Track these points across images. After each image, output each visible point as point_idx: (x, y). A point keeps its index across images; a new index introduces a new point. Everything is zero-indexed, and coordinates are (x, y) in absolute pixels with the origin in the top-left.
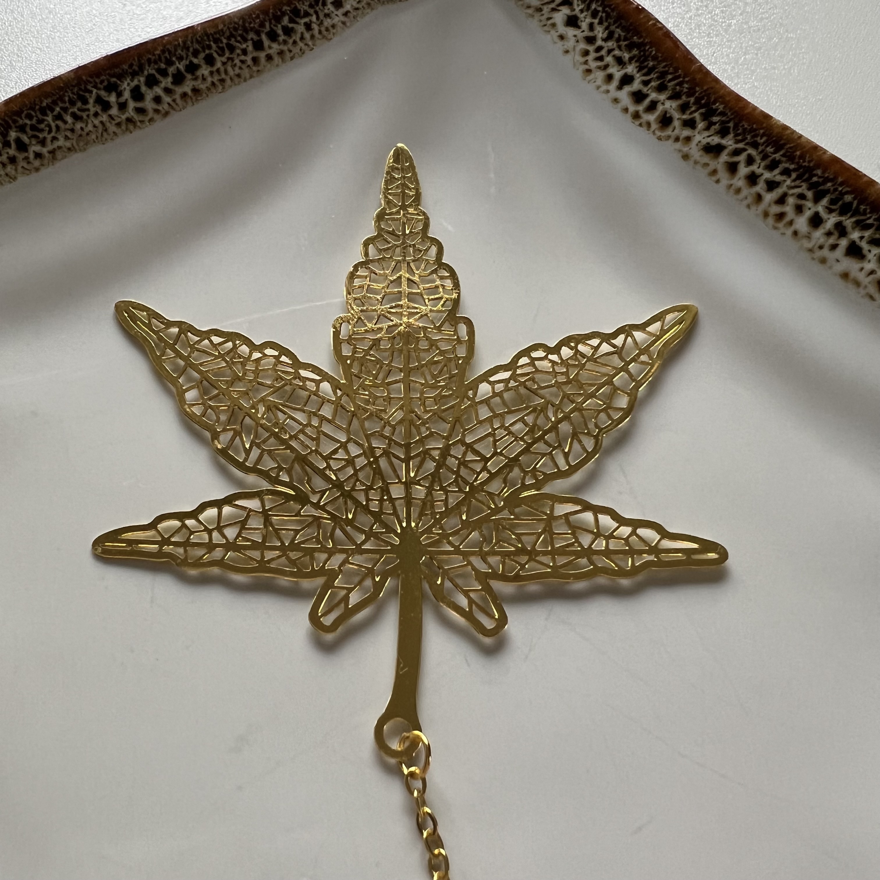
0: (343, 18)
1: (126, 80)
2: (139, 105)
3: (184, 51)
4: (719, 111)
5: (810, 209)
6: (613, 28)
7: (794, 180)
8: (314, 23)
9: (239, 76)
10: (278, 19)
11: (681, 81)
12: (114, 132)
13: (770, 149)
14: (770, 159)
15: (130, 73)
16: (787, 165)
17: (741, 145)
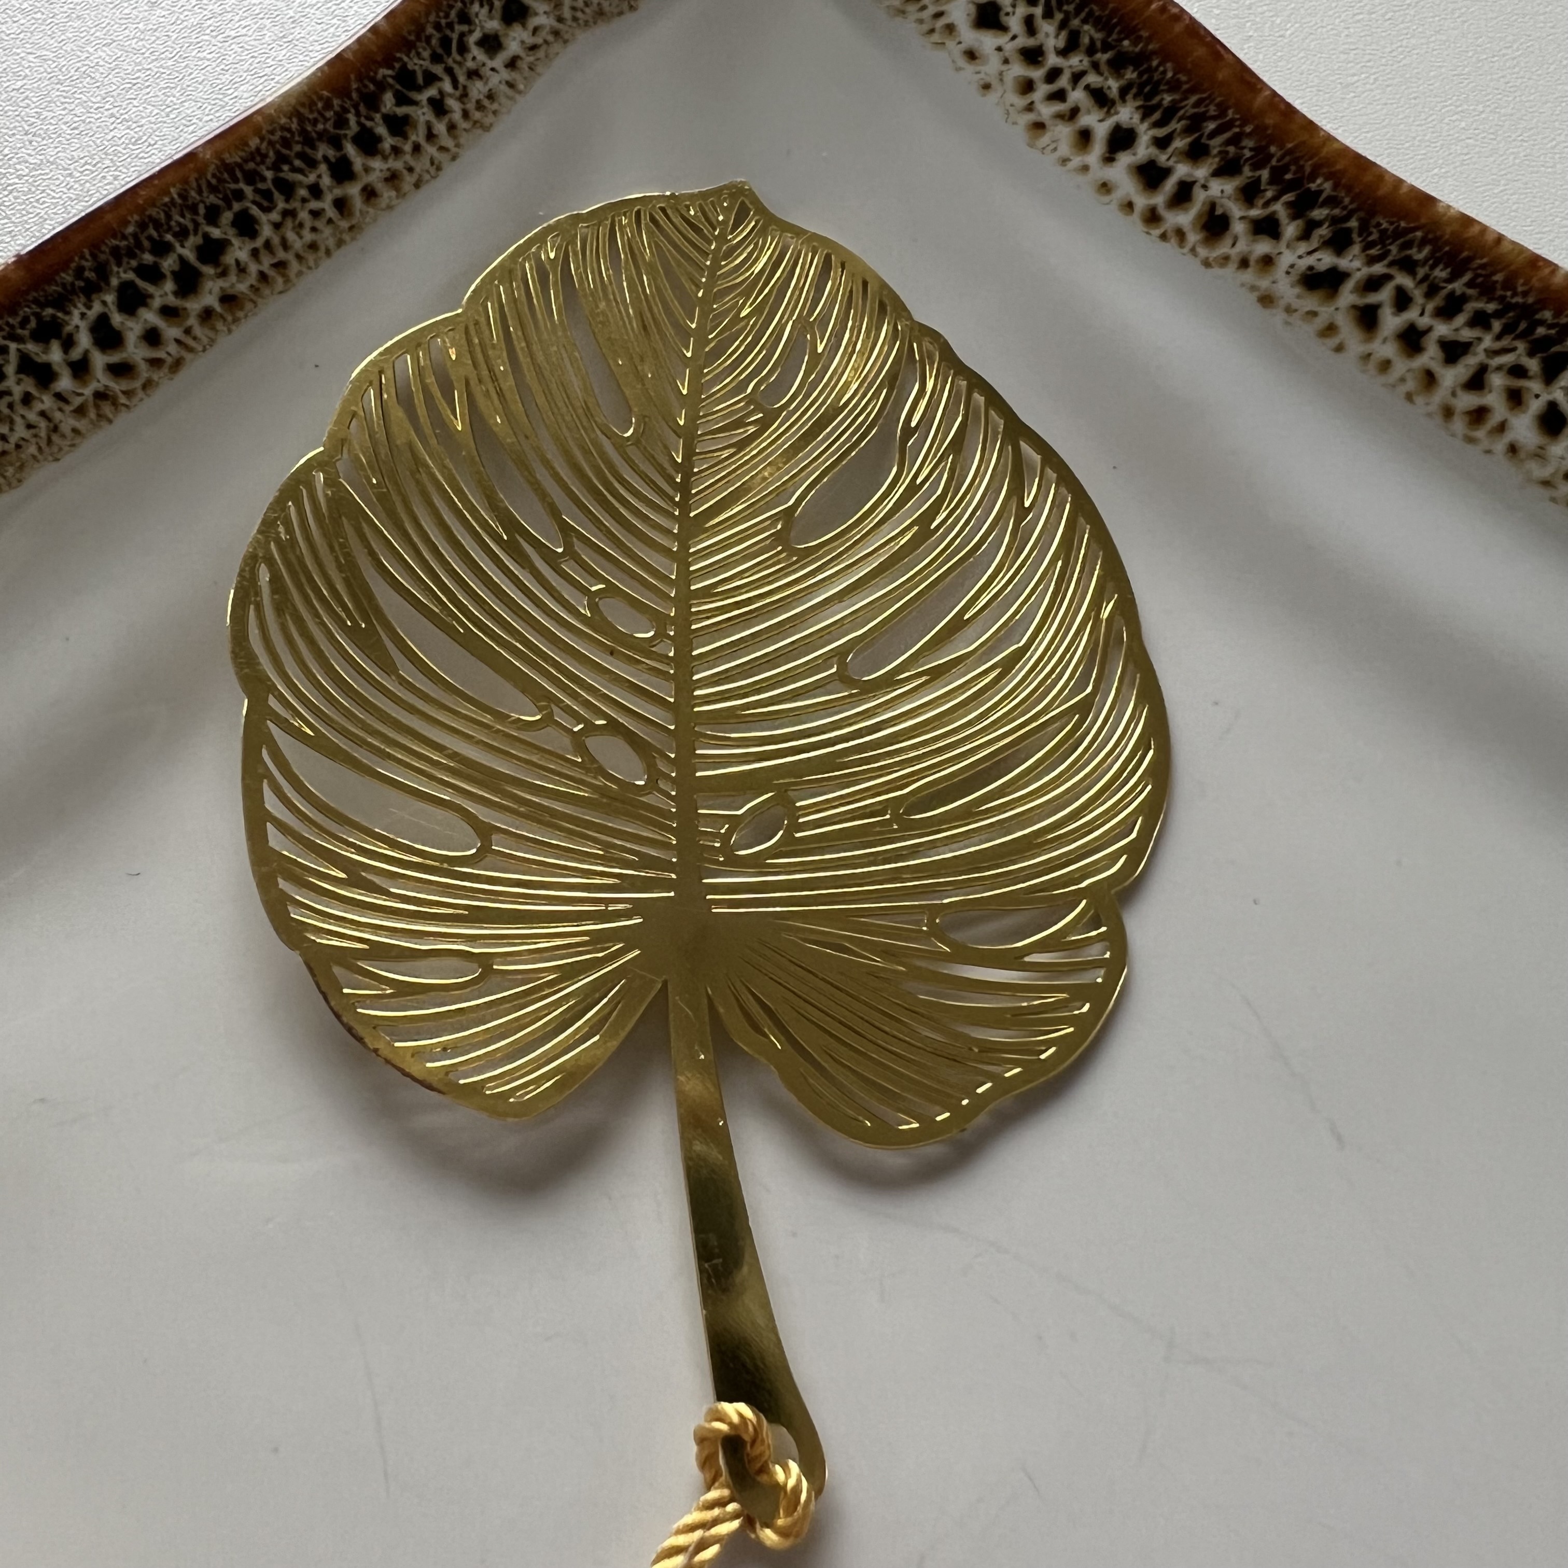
0: (505, 74)
1: (75, 307)
2: (115, 358)
3: (188, 216)
4: (1324, 195)
5: (1537, 396)
6: (1075, 22)
7: (1499, 337)
8: (450, 95)
9: (313, 246)
10: (372, 102)
11: (1237, 133)
12: (75, 431)
13: (1440, 273)
14: (1444, 293)
15: (82, 290)
16: (1479, 305)
17: (1378, 269)
